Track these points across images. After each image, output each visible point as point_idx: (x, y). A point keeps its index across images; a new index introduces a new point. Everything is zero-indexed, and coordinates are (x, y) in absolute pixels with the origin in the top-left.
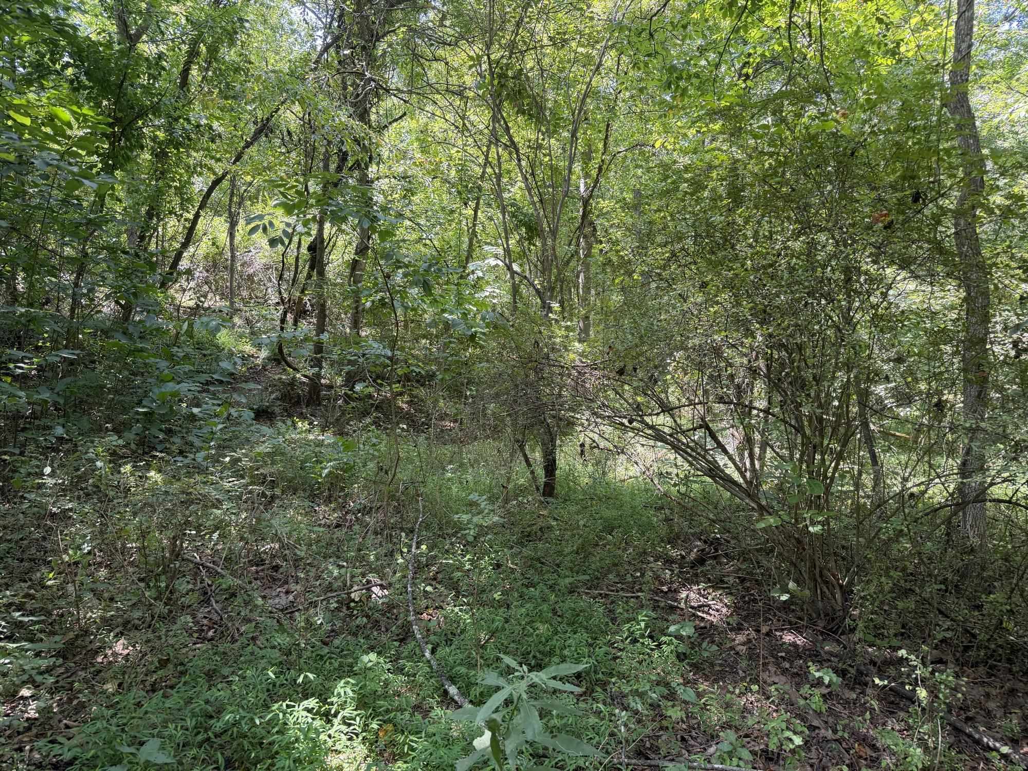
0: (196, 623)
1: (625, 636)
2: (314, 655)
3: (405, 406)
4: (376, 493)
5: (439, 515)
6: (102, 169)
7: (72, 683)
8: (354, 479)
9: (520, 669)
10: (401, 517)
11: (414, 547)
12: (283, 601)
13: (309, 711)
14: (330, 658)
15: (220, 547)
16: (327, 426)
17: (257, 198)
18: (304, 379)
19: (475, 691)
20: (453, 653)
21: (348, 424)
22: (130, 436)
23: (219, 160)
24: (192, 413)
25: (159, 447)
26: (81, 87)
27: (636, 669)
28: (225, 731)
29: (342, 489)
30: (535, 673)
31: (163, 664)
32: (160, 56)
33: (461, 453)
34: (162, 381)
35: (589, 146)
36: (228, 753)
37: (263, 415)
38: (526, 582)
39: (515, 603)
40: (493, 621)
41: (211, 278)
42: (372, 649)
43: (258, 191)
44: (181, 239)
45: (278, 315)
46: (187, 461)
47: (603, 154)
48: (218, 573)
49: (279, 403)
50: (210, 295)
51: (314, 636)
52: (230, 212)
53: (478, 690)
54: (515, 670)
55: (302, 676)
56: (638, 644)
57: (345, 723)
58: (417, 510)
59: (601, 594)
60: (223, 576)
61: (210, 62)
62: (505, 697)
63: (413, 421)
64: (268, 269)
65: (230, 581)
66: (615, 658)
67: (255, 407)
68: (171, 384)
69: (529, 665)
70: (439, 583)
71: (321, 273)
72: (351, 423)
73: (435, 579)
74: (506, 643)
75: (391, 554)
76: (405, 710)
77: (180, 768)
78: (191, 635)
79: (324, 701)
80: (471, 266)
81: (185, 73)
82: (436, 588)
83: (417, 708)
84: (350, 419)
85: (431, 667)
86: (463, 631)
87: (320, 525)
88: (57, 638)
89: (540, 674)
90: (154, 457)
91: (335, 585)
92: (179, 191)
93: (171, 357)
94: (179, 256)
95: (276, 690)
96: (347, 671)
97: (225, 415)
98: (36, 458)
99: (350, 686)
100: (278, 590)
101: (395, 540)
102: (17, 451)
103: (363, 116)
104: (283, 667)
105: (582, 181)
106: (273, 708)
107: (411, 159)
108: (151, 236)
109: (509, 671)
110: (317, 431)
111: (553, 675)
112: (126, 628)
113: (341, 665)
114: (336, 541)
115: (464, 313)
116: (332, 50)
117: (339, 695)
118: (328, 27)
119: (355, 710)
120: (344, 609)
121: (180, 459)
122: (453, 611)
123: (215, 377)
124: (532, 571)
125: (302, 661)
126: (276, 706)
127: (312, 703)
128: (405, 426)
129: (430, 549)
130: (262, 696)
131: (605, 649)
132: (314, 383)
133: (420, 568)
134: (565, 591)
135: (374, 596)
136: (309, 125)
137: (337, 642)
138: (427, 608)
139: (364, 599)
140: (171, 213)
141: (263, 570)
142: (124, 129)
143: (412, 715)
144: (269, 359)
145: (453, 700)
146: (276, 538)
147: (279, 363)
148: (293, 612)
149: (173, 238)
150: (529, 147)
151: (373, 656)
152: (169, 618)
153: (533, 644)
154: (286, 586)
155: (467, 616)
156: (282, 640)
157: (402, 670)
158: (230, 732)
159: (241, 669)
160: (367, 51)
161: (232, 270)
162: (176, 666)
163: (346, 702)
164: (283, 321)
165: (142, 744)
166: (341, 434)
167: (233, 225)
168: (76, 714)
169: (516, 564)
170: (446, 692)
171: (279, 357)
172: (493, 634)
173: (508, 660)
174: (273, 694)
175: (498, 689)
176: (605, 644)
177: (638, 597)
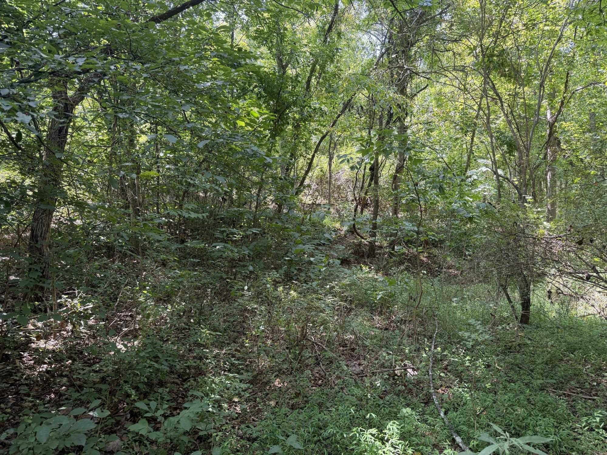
0: (313, 375)
1: (583, 425)
2: (375, 403)
3: (425, 259)
4: (408, 311)
5: (448, 329)
6: (270, 137)
7: (256, 398)
8: (395, 302)
9: (505, 434)
10: (424, 328)
11: (433, 347)
12: (358, 369)
13: (373, 435)
14: (384, 407)
15: (324, 334)
16: (379, 270)
17: (343, 144)
18: (366, 243)
19: (473, 443)
20: (458, 416)
21: (390, 269)
22: (282, 271)
23: (325, 126)
24: (310, 260)
25: (295, 278)
26: (262, 96)
27: (592, 449)
28: (328, 438)
29: (388, 307)
30: (515, 439)
31: (297, 395)
32: (297, 76)
33: (462, 291)
34: (297, 244)
35: (554, 89)
36: (329, 450)
37: (345, 262)
38: (508, 379)
39: (500, 392)
40: (485, 401)
41: (319, 188)
42: (408, 405)
43: (344, 139)
44: (305, 168)
45: (353, 206)
46: (308, 286)
47: (564, 93)
48: (324, 349)
49: (353, 255)
50: (319, 197)
51: (375, 392)
52: (329, 152)
53: (476, 443)
54: (500, 435)
55: (369, 415)
56: (594, 432)
57: (392, 446)
58: (434, 325)
59: (564, 394)
60: (326, 351)
61: (321, 74)
62: (494, 450)
63: (430, 269)
64: (348, 182)
65: (330, 354)
66: (575, 439)
67: (341, 257)
68: (301, 245)
69: (510, 433)
70: (449, 372)
71: (376, 183)
72: (393, 268)
73: (446, 369)
74: (494, 416)
75: (418, 350)
76: (429, 446)
77: (306, 453)
78: (310, 381)
79: (381, 431)
80: (469, 173)
81: (309, 81)
82: (447, 375)
83: (435, 446)
84: (392, 266)
85: (444, 422)
86: (465, 404)
87: (376, 327)
88: (249, 374)
89: (518, 440)
90: (293, 283)
91: (386, 365)
92: (305, 144)
93: (300, 231)
94: (304, 179)
95: (354, 420)
96: (394, 416)
97: (327, 262)
98: (241, 281)
99: (395, 425)
100: (355, 362)
101: (421, 342)
102: (233, 277)
103: (402, 91)
104: (359, 408)
105: (549, 111)
106: (354, 430)
107: (431, 112)
108: (292, 168)
109: (496, 434)
110: (373, 272)
111: (527, 442)
112: (280, 373)
113: (390, 412)
114: (385, 338)
115: (464, 203)
116: (385, 56)
117: (389, 429)
118: (383, 44)
119: (398, 440)
120: (391, 379)
121: (305, 285)
122: (458, 390)
123: (322, 242)
124: (512, 372)
125: (368, 405)
126: (355, 429)
127: (374, 431)
128: (425, 272)
129: (443, 350)
130: (348, 422)
131: (567, 431)
132: (372, 245)
133: (437, 361)
134: (537, 388)
135: (408, 374)
136: (372, 100)
137: (387, 398)
138: (441, 386)
139: (403, 376)
140: (301, 156)
141: (346, 350)
142: (280, 115)
143: (433, 450)
144: (348, 231)
145: (459, 446)
146: (353, 332)
147: (353, 233)
148: (363, 377)
149: (302, 169)
150: (509, 95)
151: (409, 410)
152: (300, 370)
153: (513, 420)
154: (359, 361)
155: (467, 395)
156: (358, 392)
157: (426, 421)
158: (331, 439)
159: (336, 405)
160: (405, 53)
161: (330, 183)
162: (303, 397)
163: (393, 434)
164: (356, 210)
165: (288, 436)
166: (387, 275)
167: (331, 159)
168: (257, 414)
169: (501, 366)
170: (454, 440)
171: (353, 230)
172: (485, 409)
173: (496, 427)
174: (353, 422)
175: (489, 444)
176: (567, 428)
177: (594, 400)
